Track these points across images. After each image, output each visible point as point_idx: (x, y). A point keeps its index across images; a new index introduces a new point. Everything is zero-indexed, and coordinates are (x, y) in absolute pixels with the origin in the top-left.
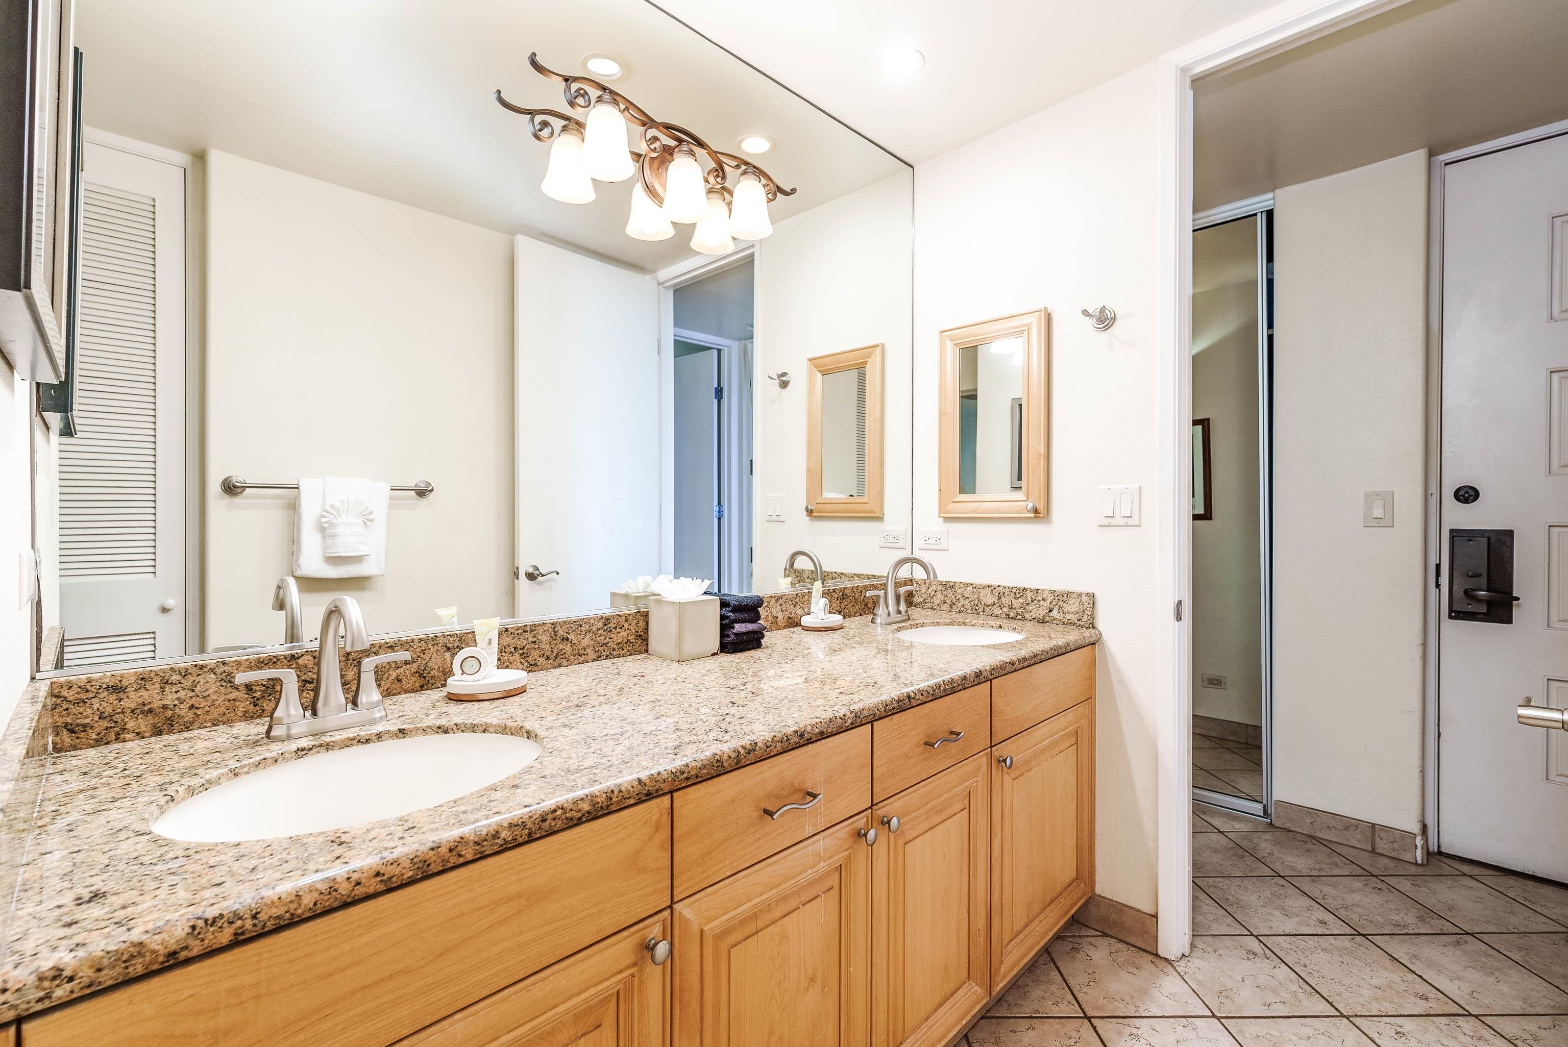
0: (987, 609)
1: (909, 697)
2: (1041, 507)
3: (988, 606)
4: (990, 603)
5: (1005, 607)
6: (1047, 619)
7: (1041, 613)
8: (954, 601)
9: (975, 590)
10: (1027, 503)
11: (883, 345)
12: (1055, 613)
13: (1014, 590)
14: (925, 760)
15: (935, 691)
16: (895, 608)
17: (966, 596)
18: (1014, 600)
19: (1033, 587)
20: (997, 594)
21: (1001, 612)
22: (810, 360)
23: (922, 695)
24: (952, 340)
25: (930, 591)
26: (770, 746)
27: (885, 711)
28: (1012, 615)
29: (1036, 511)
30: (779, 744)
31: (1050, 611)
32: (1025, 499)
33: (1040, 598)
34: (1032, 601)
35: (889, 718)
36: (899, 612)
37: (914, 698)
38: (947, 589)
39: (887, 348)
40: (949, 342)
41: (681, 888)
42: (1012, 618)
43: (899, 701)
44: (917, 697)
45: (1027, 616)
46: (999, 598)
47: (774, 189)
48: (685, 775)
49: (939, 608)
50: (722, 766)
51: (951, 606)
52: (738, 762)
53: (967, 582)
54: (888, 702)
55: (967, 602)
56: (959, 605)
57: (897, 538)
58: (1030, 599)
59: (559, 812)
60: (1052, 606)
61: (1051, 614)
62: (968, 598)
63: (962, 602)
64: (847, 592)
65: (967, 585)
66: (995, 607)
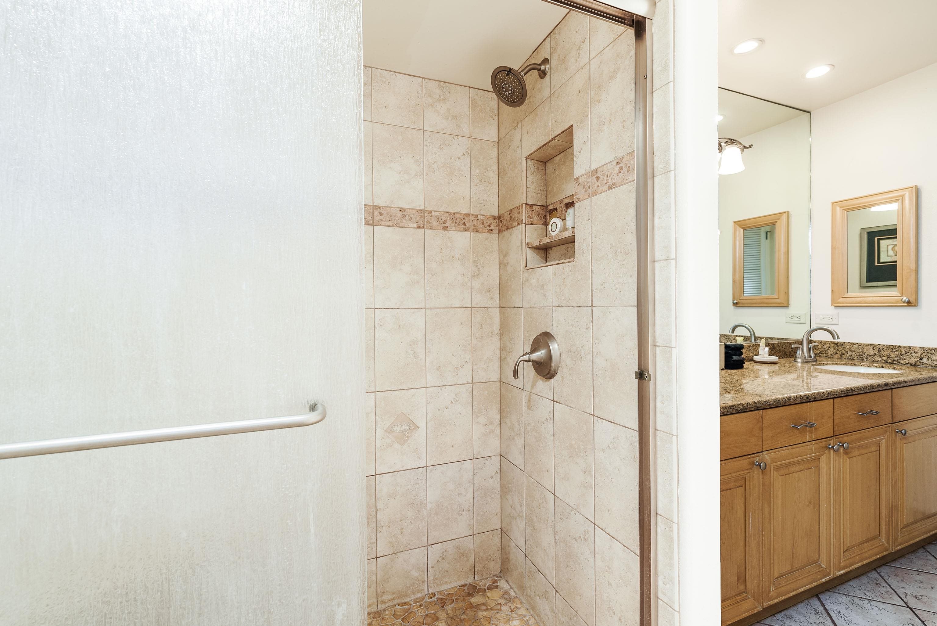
0: (870, 358)
1: (852, 389)
2: (912, 300)
3: (870, 356)
4: (872, 354)
5: (883, 356)
6: (918, 363)
7: (913, 360)
8: (844, 352)
9: (859, 347)
10: (902, 297)
11: (788, 212)
12: (925, 360)
13: (891, 347)
14: (858, 421)
15: (864, 389)
16: (809, 354)
17: (853, 350)
18: (891, 353)
19: (906, 345)
20: (877, 349)
21: (881, 359)
22: (735, 222)
23: (858, 390)
24: (841, 207)
25: (825, 347)
26: (796, 399)
27: (841, 394)
28: (889, 361)
29: (909, 302)
30: (799, 399)
31: (921, 359)
32: (900, 295)
33: (912, 352)
34: (906, 353)
35: (842, 398)
36: (810, 356)
37: (854, 390)
38: (838, 346)
39: (791, 213)
40: (838, 208)
41: (765, 447)
42: (890, 363)
43: (847, 390)
44: (856, 390)
45: (902, 362)
46: (879, 351)
47: (742, 147)
48: (769, 404)
49: (832, 356)
50: (780, 403)
51: (841, 355)
52: (785, 403)
53: (854, 342)
54: (842, 390)
55: (854, 353)
56: (848, 355)
57: (799, 318)
58: (904, 352)
59: (734, 407)
60: (922, 356)
61: (922, 361)
62: (855, 351)
63: (850, 353)
64: (775, 345)
65: (854, 344)
66: (876, 356)
